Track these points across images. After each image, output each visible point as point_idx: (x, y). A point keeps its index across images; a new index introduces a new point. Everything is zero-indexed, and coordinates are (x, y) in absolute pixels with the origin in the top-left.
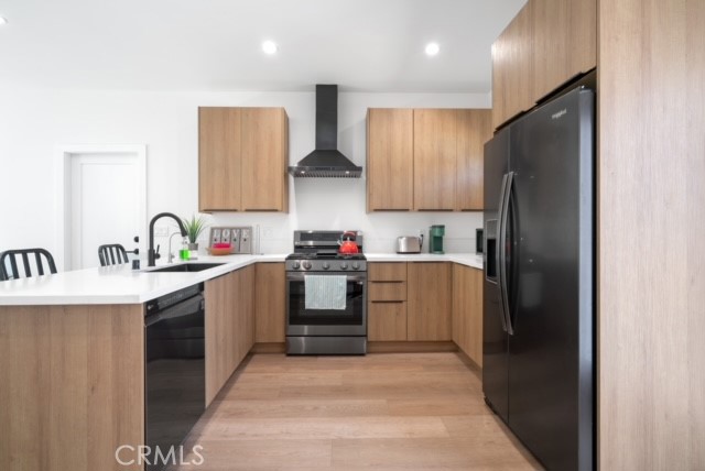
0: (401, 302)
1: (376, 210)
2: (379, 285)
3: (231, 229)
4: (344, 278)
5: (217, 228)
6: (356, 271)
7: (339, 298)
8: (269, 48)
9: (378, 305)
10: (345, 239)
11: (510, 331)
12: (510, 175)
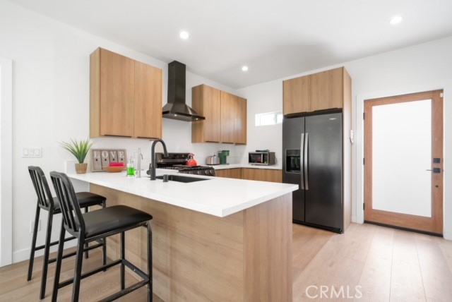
1: (207, 142)
3: (109, 151)
5: (97, 150)
8: (184, 35)
10: (190, 158)
11: (307, 188)
12: (307, 134)
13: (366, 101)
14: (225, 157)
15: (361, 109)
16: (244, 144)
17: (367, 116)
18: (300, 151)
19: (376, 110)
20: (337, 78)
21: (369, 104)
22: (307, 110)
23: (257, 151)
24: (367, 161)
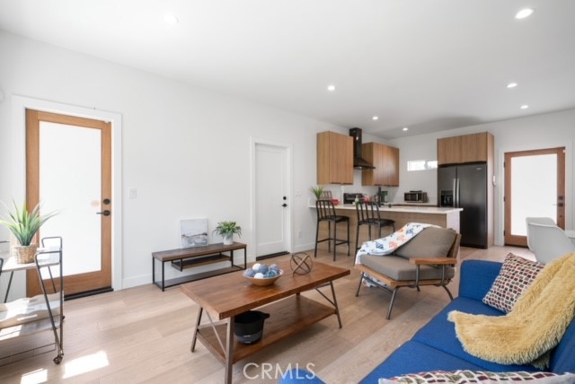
12: (458, 180)
13: (506, 154)
15: (502, 159)
16: (397, 186)
17: (507, 165)
18: (452, 192)
19: (514, 160)
20: (482, 140)
21: (508, 156)
22: (458, 161)
23: (411, 191)
24: (507, 199)
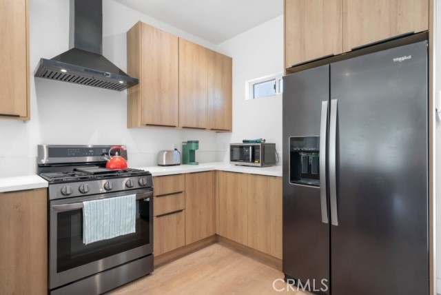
0: (181, 211)
1: (149, 125)
2: (162, 198)
4: (132, 198)
6: (143, 187)
7: (128, 221)
9: (162, 218)
10: (113, 154)
11: (335, 222)
12: (334, 102)
14: (192, 152)
16: (229, 130)
18: (318, 138)
23: (244, 141)
